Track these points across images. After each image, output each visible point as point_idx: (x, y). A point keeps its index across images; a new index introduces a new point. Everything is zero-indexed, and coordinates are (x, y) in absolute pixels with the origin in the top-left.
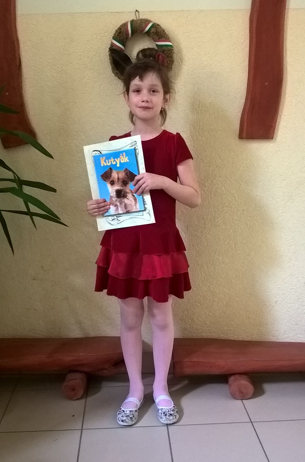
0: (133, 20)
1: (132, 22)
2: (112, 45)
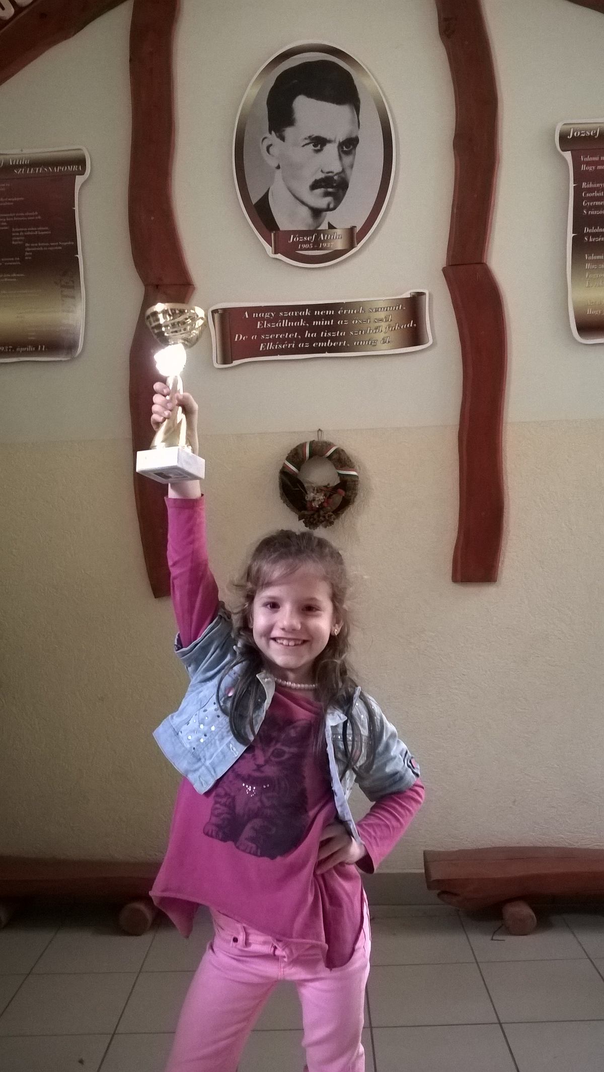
0: (314, 441)
1: (312, 443)
2: (285, 466)
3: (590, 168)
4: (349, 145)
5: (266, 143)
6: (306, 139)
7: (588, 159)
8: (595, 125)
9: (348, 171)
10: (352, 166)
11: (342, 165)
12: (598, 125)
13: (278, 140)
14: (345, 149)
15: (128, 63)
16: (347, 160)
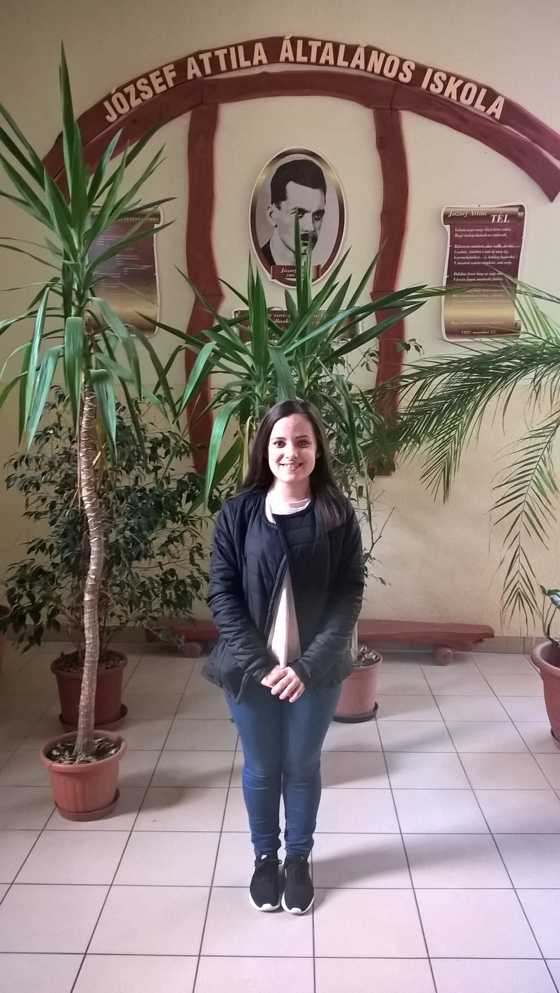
3: (460, 236)
4: (319, 214)
5: (269, 211)
6: (293, 209)
7: (460, 230)
8: (464, 210)
9: (317, 231)
10: (320, 228)
11: (314, 227)
12: (466, 210)
13: (277, 209)
14: (316, 217)
15: (186, 154)
16: (317, 224)
